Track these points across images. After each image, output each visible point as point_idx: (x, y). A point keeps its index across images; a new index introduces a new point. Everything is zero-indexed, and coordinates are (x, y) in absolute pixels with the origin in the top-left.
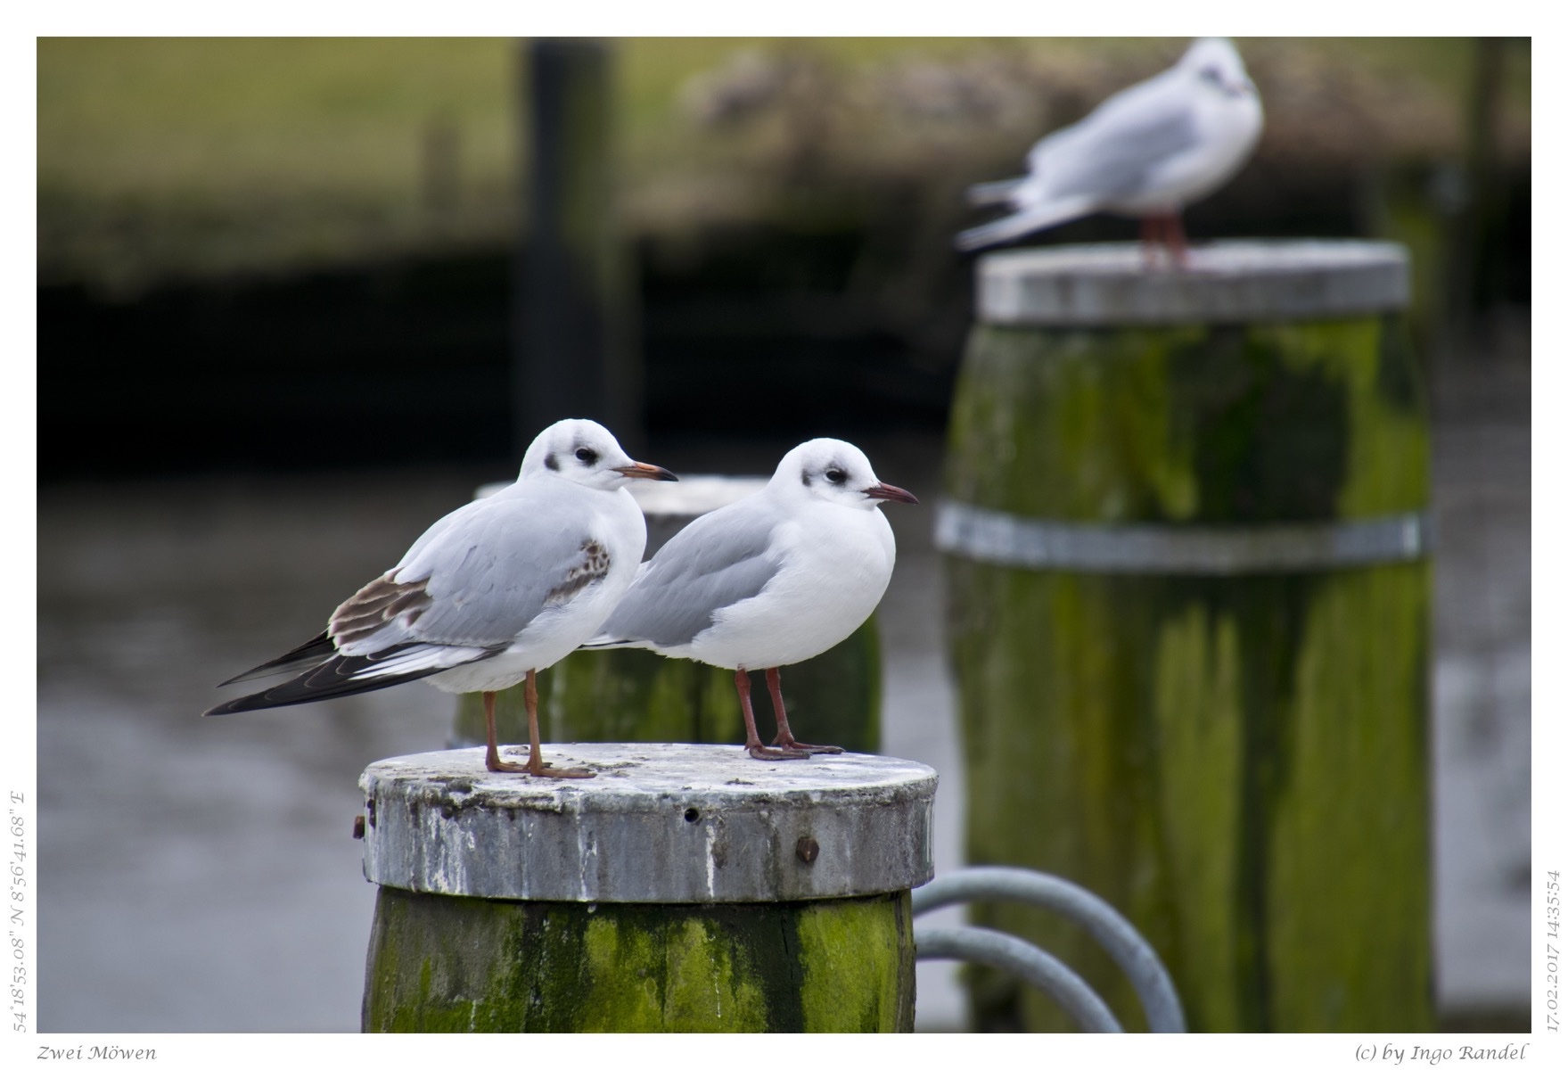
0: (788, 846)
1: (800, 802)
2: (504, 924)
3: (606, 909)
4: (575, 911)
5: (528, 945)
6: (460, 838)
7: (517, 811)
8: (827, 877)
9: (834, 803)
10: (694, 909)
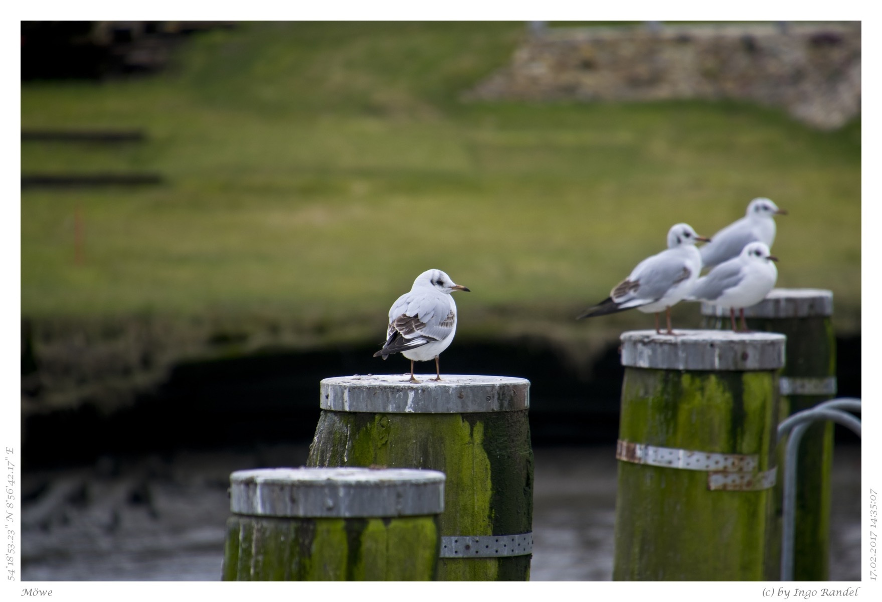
0: (739, 355)
1: (743, 343)
2: (659, 376)
3: (688, 371)
4: (678, 373)
5: (666, 381)
6: (647, 351)
7: (663, 343)
8: (751, 363)
9: (753, 343)
10: (712, 372)
